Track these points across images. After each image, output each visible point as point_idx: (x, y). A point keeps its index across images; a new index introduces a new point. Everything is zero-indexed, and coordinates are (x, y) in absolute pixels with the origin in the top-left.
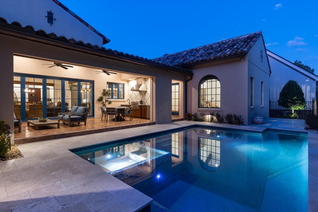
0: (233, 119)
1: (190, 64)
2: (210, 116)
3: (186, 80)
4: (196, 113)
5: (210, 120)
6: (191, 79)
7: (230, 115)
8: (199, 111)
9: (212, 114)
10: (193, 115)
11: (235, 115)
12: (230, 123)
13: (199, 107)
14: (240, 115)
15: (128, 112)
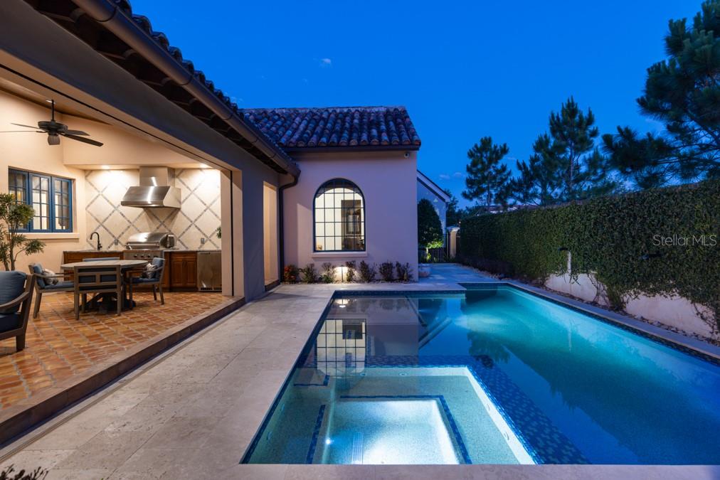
0: (395, 272)
1: (297, 146)
2: (346, 269)
3: (282, 185)
4: (312, 265)
5: (345, 277)
6: (296, 182)
7: (388, 264)
8: (315, 258)
9: (350, 265)
10: (302, 271)
11: (398, 264)
12: (389, 279)
13: (315, 250)
14: (408, 264)
15: (154, 277)
